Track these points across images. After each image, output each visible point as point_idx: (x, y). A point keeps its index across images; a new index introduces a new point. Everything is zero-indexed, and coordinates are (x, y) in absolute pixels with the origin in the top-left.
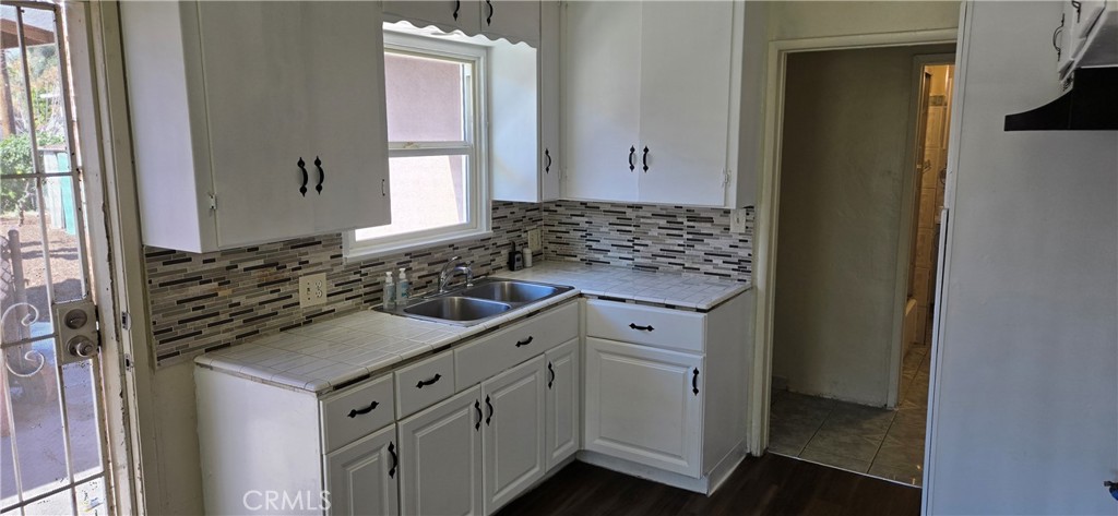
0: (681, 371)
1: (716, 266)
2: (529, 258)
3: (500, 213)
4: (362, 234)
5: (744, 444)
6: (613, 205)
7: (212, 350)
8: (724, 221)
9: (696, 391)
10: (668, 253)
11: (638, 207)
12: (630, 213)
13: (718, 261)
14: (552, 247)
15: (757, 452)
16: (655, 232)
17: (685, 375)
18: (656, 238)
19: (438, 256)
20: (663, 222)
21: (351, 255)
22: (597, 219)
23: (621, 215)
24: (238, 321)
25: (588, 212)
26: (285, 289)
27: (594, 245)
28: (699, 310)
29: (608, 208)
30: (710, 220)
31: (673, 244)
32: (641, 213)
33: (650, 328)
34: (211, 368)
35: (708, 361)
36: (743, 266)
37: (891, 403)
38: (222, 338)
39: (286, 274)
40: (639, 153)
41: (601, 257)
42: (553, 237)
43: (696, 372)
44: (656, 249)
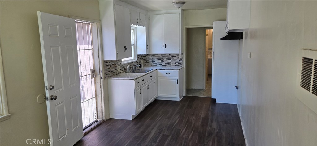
0: (175, 80)
1: (177, 64)
2: (142, 65)
3: (138, 57)
4: (123, 60)
5: (183, 95)
6: (157, 54)
7: (110, 77)
8: (178, 56)
9: (178, 83)
10: (168, 63)
11: (162, 55)
12: (161, 56)
13: (177, 63)
14: (145, 63)
15: (185, 96)
16: (165, 59)
17: (176, 81)
18: (166, 60)
19: (131, 64)
20: (167, 57)
21: (123, 63)
22: (154, 58)
23: (160, 56)
24: (112, 73)
25: (152, 57)
26: (116, 68)
27: (154, 62)
28: (178, 70)
29: (156, 55)
30: (175, 56)
31: (169, 61)
32: (163, 56)
33: (169, 74)
34: (112, 79)
35: (179, 78)
36: (181, 64)
37: (204, 88)
38: (111, 75)
39: (116, 66)
40: (164, 45)
41: (155, 64)
42: (145, 62)
43: (178, 80)
44: (166, 62)
